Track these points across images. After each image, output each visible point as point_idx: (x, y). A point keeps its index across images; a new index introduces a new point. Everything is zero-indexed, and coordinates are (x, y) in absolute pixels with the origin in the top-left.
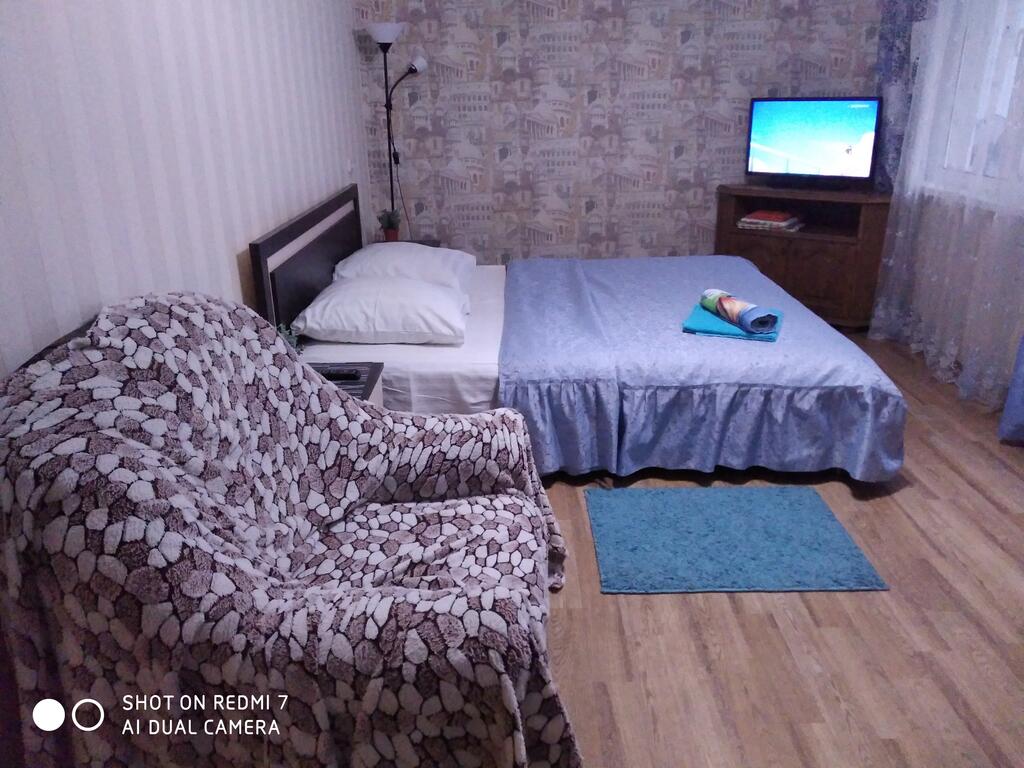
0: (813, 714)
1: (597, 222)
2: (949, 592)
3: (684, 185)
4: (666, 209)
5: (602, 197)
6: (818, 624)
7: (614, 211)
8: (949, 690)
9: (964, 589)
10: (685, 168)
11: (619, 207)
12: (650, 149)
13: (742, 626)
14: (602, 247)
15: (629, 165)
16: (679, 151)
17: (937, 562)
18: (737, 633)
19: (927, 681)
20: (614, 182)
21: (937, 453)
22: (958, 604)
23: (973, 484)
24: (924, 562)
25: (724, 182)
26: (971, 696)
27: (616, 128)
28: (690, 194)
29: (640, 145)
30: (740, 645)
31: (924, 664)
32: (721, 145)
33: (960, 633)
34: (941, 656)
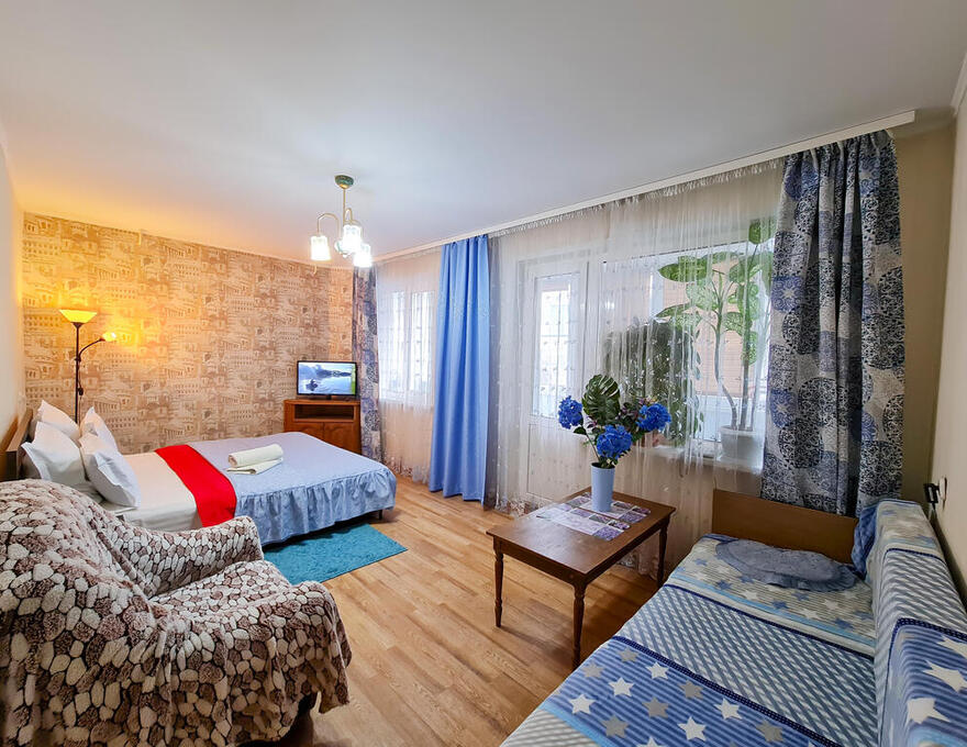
0: (413, 608)
1: (212, 423)
2: (435, 548)
3: (263, 400)
4: (253, 413)
5: (216, 408)
6: (398, 576)
7: (223, 416)
8: (451, 580)
9: (440, 545)
10: (263, 392)
11: (226, 413)
12: (243, 384)
13: (370, 589)
15: (231, 392)
16: (259, 384)
17: (427, 539)
18: (370, 593)
19: (443, 580)
20: (223, 401)
21: (408, 501)
22: (441, 551)
23: (426, 509)
24: (424, 541)
25: (286, 398)
26: (458, 579)
27: (223, 373)
28: (266, 405)
29: (238, 382)
30: (373, 595)
31: (440, 575)
32: (281, 381)
33: (446, 561)
34: (443, 570)
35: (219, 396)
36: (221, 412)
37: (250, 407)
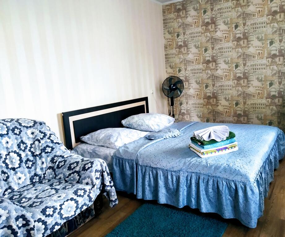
1: (239, 110)
3: (274, 97)
4: (267, 106)
5: (241, 100)
7: (246, 106)
10: (274, 91)
11: (248, 105)
14: (242, 119)
15: (251, 90)
28: (276, 100)
29: (256, 83)
35: (244, 92)
36: (245, 103)
37: (264, 101)
